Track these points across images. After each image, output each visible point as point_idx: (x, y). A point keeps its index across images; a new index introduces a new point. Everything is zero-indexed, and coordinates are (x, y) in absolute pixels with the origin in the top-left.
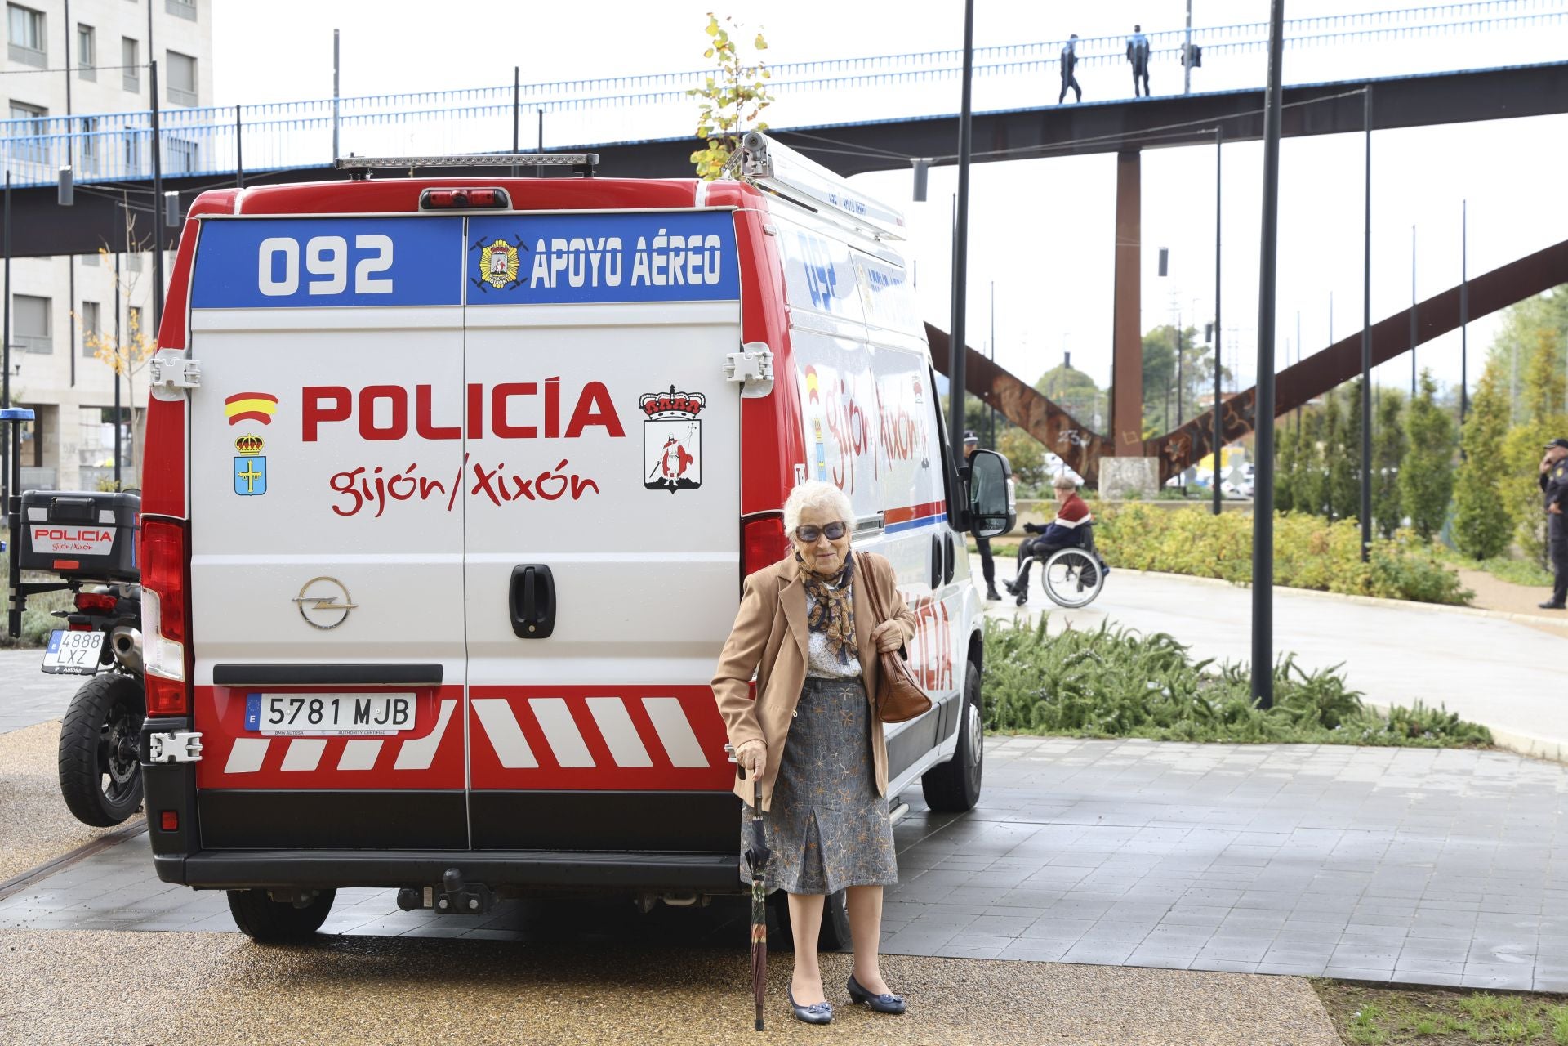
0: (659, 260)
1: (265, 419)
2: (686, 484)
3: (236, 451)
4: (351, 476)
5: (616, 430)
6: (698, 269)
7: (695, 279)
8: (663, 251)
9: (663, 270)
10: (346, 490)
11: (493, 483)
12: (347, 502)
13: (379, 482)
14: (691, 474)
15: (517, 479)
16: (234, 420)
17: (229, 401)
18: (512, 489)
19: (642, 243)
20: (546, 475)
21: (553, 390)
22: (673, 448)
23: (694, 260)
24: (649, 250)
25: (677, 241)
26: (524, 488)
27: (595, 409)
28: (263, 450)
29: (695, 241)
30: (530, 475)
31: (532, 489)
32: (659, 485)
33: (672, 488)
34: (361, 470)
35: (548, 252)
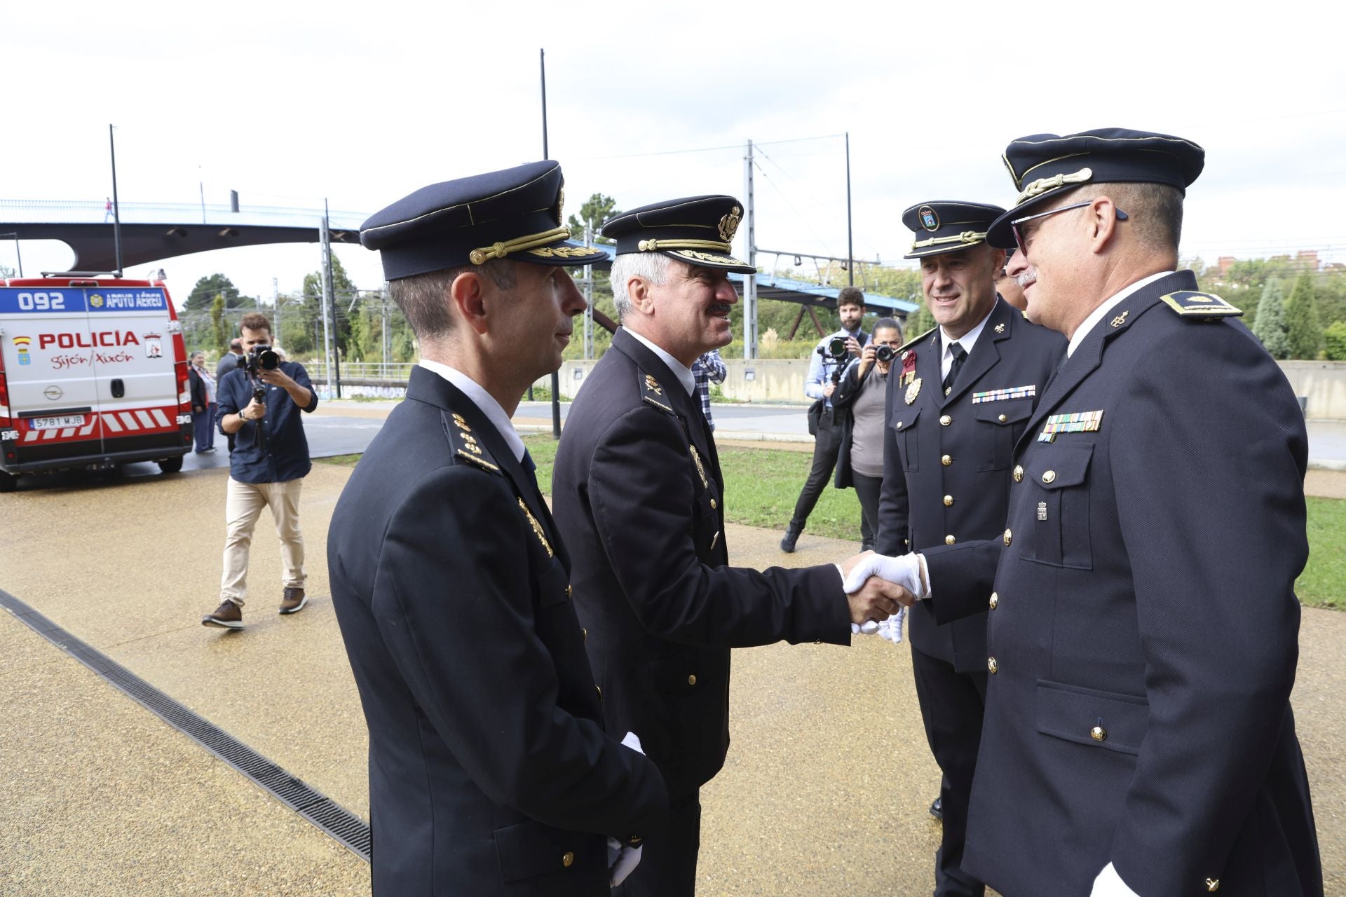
0: (144, 300)
1: (27, 343)
2: (158, 356)
3: (18, 353)
4: (58, 358)
5: (137, 343)
6: (155, 302)
7: (155, 305)
8: (145, 298)
9: (145, 303)
10: (57, 362)
11: (102, 358)
12: (58, 365)
13: (67, 360)
14: (159, 353)
15: (110, 357)
16: (17, 344)
17: (15, 339)
18: (108, 359)
19: (138, 296)
20: (118, 356)
21: (117, 334)
22: (154, 348)
23: (154, 300)
24: (141, 298)
25: (148, 295)
26: (112, 359)
27: (130, 338)
28: (28, 352)
29: (153, 295)
30: (113, 356)
31: (114, 359)
32: (151, 357)
33: (154, 357)
34: (60, 356)
35: (111, 298)
